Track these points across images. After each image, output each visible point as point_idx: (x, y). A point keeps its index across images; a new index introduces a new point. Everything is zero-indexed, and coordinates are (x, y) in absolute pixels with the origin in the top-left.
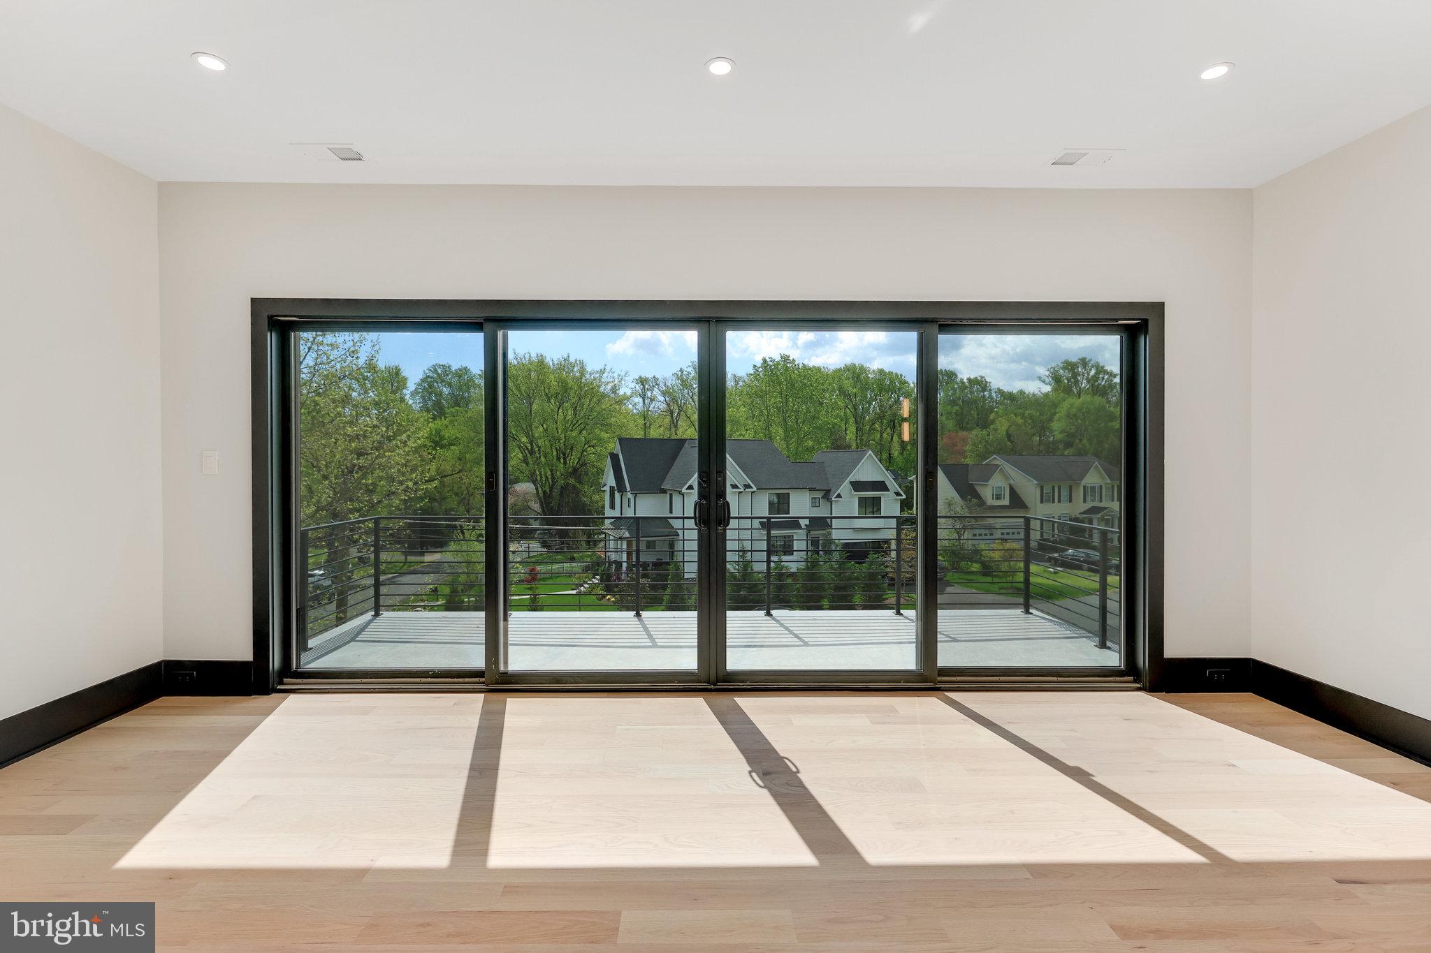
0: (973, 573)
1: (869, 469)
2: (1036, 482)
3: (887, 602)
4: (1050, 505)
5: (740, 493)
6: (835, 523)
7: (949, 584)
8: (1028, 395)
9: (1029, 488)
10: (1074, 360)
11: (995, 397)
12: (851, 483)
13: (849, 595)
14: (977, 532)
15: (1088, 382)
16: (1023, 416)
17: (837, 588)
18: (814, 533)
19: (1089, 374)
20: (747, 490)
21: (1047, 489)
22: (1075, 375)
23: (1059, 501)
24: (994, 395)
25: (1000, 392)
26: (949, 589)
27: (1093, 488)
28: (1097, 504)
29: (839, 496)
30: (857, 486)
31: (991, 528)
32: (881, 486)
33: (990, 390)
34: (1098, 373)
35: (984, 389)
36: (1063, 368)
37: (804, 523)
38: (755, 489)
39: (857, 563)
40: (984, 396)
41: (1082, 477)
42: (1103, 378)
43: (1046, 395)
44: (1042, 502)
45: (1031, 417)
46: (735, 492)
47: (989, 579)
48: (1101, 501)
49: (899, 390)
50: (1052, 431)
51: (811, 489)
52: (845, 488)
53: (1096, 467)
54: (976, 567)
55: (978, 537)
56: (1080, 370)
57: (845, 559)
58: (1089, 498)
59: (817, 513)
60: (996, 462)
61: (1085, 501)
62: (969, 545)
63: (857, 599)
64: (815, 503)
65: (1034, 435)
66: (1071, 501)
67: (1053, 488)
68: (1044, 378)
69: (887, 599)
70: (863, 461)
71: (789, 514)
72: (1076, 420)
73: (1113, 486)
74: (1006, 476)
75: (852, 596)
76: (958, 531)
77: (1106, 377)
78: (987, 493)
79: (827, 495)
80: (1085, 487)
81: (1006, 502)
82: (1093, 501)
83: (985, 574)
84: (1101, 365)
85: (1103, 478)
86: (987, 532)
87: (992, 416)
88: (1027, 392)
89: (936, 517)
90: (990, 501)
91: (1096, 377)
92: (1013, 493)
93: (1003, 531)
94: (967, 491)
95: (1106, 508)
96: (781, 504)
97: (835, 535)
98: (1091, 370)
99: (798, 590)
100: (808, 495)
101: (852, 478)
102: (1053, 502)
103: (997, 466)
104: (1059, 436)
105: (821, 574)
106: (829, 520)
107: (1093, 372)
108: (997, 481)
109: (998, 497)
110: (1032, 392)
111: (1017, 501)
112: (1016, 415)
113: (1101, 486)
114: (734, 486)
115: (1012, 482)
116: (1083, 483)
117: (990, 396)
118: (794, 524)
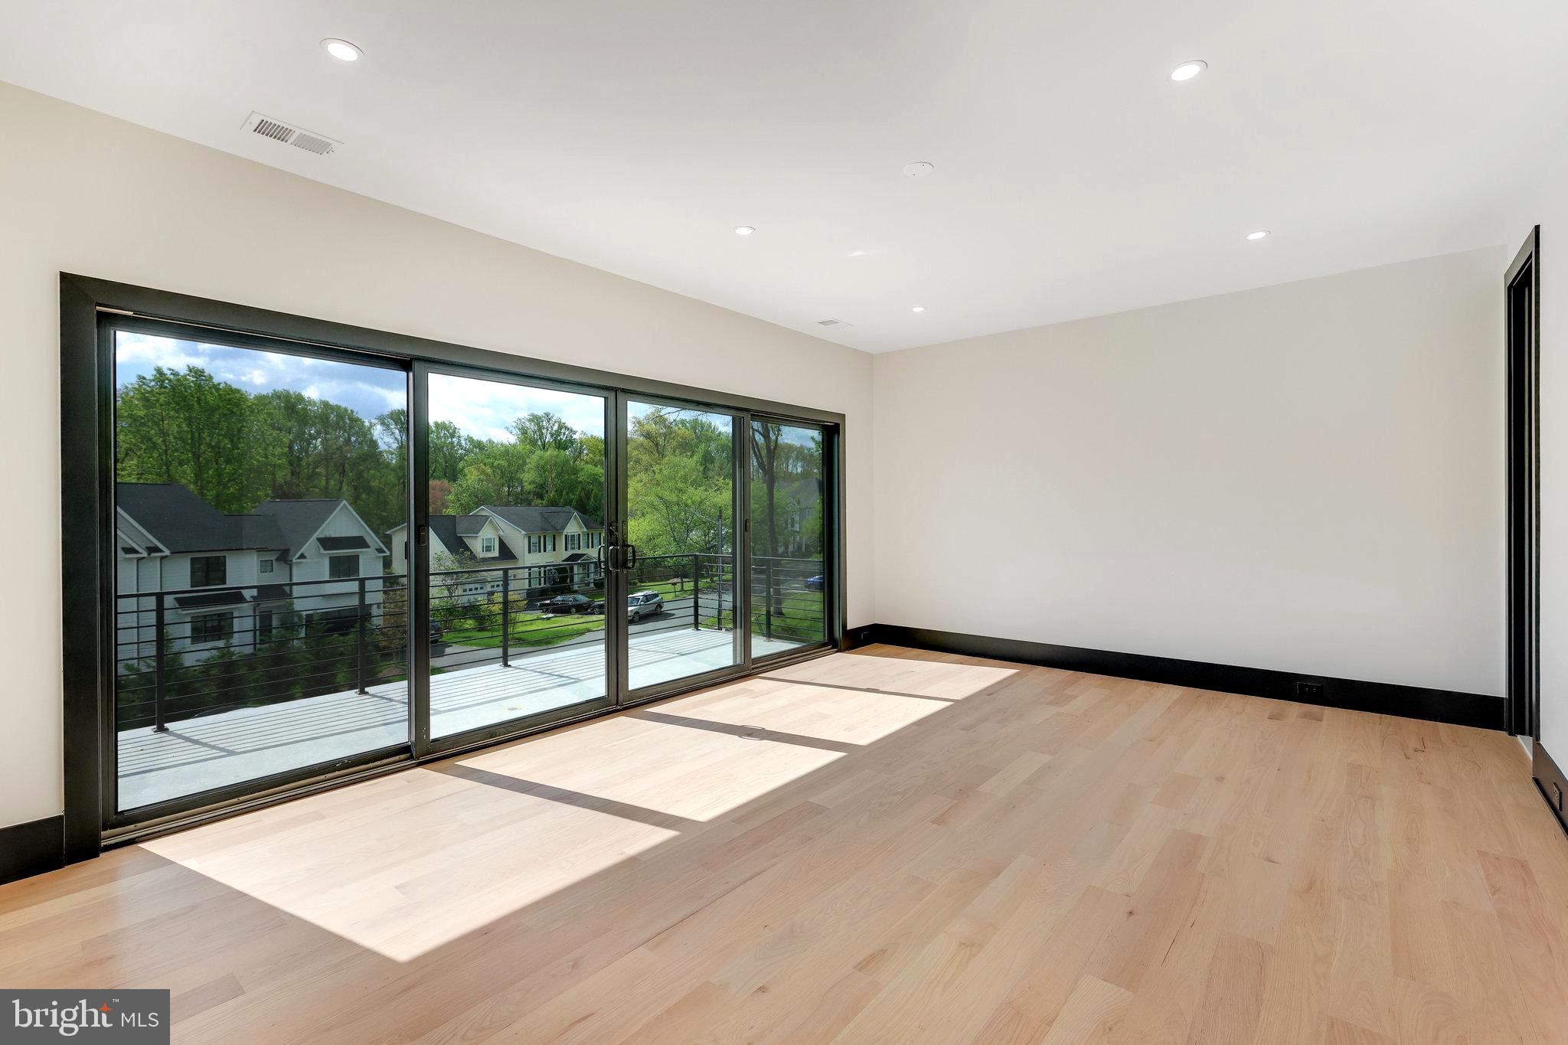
0: (467, 630)
1: (343, 522)
2: (524, 533)
3: (380, 675)
4: (538, 555)
5: (139, 559)
6: (297, 591)
7: (447, 645)
8: (497, 445)
9: (518, 540)
10: (540, 413)
11: (464, 444)
12: (319, 540)
13: (333, 675)
14: (468, 587)
15: (552, 435)
16: (492, 466)
17: (316, 669)
18: (267, 605)
19: (552, 429)
20: (153, 555)
21: (534, 540)
22: (540, 428)
23: (545, 551)
24: (463, 442)
25: (470, 439)
26: (448, 650)
27: (573, 536)
28: (576, 551)
29: (302, 556)
30: (327, 543)
31: (484, 582)
32: (359, 542)
33: (459, 437)
34: (560, 428)
35: (452, 436)
36: (530, 420)
37: (247, 594)
38: (167, 552)
39: (342, 635)
40: (452, 443)
41: (563, 528)
42: (564, 434)
43: (514, 446)
44: (530, 552)
45: (499, 467)
46: (131, 559)
47: (488, 634)
48: (579, 549)
49: (351, 427)
50: (521, 482)
51: (259, 550)
52: (310, 546)
53: (575, 516)
54: (470, 623)
55: (468, 593)
56: (544, 424)
57: (325, 632)
58: (569, 546)
59: (269, 579)
60: (484, 513)
61: (566, 550)
62: (464, 601)
63: (341, 678)
64: (267, 566)
65: (503, 485)
66: (554, 550)
67: (540, 537)
68: (511, 429)
69: (381, 671)
70: (335, 512)
71: (224, 583)
72: (544, 472)
73: (588, 535)
74: (496, 528)
75: (334, 676)
76: (449, 588)
77: (567, 433)
78: (477, 546)
79: (284, 557)
80: (566, 536)
81: (496, 553)
82: (573, 548)
83: (482, 630)
84: (563, 421)
85: (581, 527)
86: (478, 586)
87: (461, 465)
88: (496, 442)
89: (428, 574)
90: (480, 553)
91: (558, 433)
92: (503, 546)
93: (492, 584)
94: (456, 545)
95: (583, 555)
96: (210, 570)
97: (299, 605)
98: (554, 425)
99: (256, 681)
100: (256, 556)
101: (321, 533)
102: (540, 551)
103: (487, 517)
104: (528, 487)
105: (292, 655)
106: (287, 589)
107: (556, 427)
108: (487, 533)
109: (488, 549)
110: (500, 441)
111: (506, 553)
112: (485, 464)
113: (579, 535)
114: (130, 550)
115: (501, 533)
116: (565, 532)
117: (459, 444)
118: (236, 596)
